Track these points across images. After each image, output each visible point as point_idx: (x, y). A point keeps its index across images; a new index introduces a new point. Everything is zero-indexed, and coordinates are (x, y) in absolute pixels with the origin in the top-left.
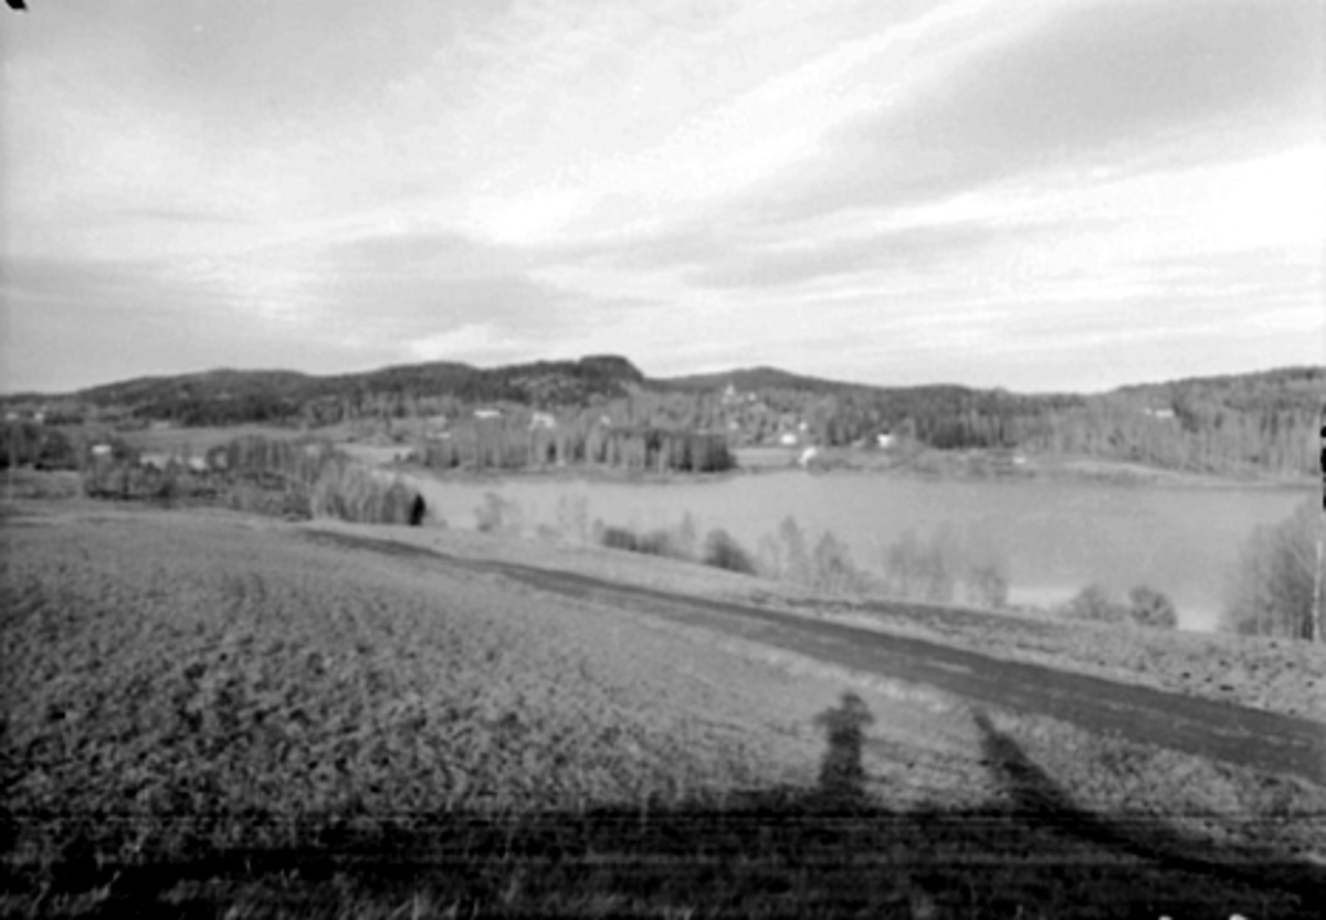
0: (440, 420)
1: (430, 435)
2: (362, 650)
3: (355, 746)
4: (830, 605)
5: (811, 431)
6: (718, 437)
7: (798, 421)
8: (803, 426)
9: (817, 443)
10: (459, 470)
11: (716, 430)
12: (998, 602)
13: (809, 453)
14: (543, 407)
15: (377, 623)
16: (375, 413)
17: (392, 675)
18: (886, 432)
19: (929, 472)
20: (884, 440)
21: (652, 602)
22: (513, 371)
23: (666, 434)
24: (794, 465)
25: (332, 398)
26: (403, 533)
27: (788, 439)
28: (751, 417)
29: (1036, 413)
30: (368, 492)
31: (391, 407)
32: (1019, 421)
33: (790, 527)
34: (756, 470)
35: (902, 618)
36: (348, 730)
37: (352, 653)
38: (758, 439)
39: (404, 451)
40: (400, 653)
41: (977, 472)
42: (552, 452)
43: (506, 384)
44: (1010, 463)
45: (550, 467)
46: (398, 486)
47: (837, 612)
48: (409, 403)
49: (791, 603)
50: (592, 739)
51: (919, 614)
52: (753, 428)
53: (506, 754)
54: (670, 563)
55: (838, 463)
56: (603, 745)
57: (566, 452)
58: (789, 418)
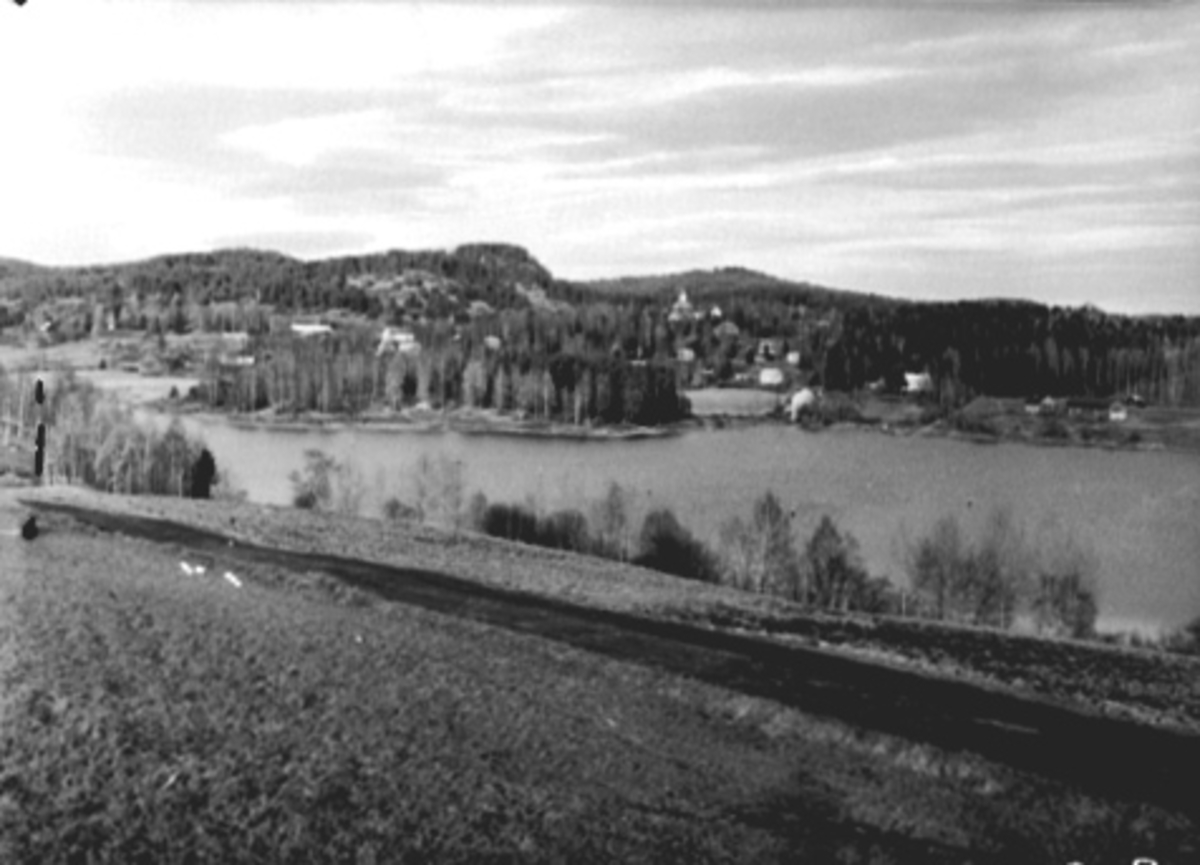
0: (239, 338)
1: (224, 359)
2: (113, 687)
3: (100, 836)
4: (828, 631)
5: (804, 364)
6: (663, 370)
7: (786, 350)
8: (793, 358)
9: (812, 384)
10: (267, 413)
11: (661, 360)
12: (1083, 629)
13: (802, 397)
14: (397, 322)
15: (135, 646)
16: (143, 324)
17: (158, 725)
18: (917, 370)
19: (982, 432)
20: (913, 381)
21: (561, 621)
22: (353, 264)
23: (583, 365)
24: (778, 415)
25: (76, 301)
26: (180, 509)
27: (770, 376)
28: (715, 342)
29: (1143, 343)
30: (129, 444)
31: (165, 316)
32: (1119, 355)
33: (770, 509)
34: (719, 422)
35: (936, 652)
36: (91, 809)
37: (99, 692)
38: (723, 378)
39: (185, 385)
40: (172, 693)
41: (1053, 433)
42: (409, 388)
43: (342, 284)
44: (1104, 419)
45: (406, 412)
46: (174, 436)
47: (839, 641)
48: (194, 311)
49: (771, 625)
50: (461, 828)
51: (962, 646)
52: (717, 359)
53: (331, 850)
54: (587, 562)
55: (843, 415)
56: (479, 839)
57: (432, 389)
58: (771, 344)
